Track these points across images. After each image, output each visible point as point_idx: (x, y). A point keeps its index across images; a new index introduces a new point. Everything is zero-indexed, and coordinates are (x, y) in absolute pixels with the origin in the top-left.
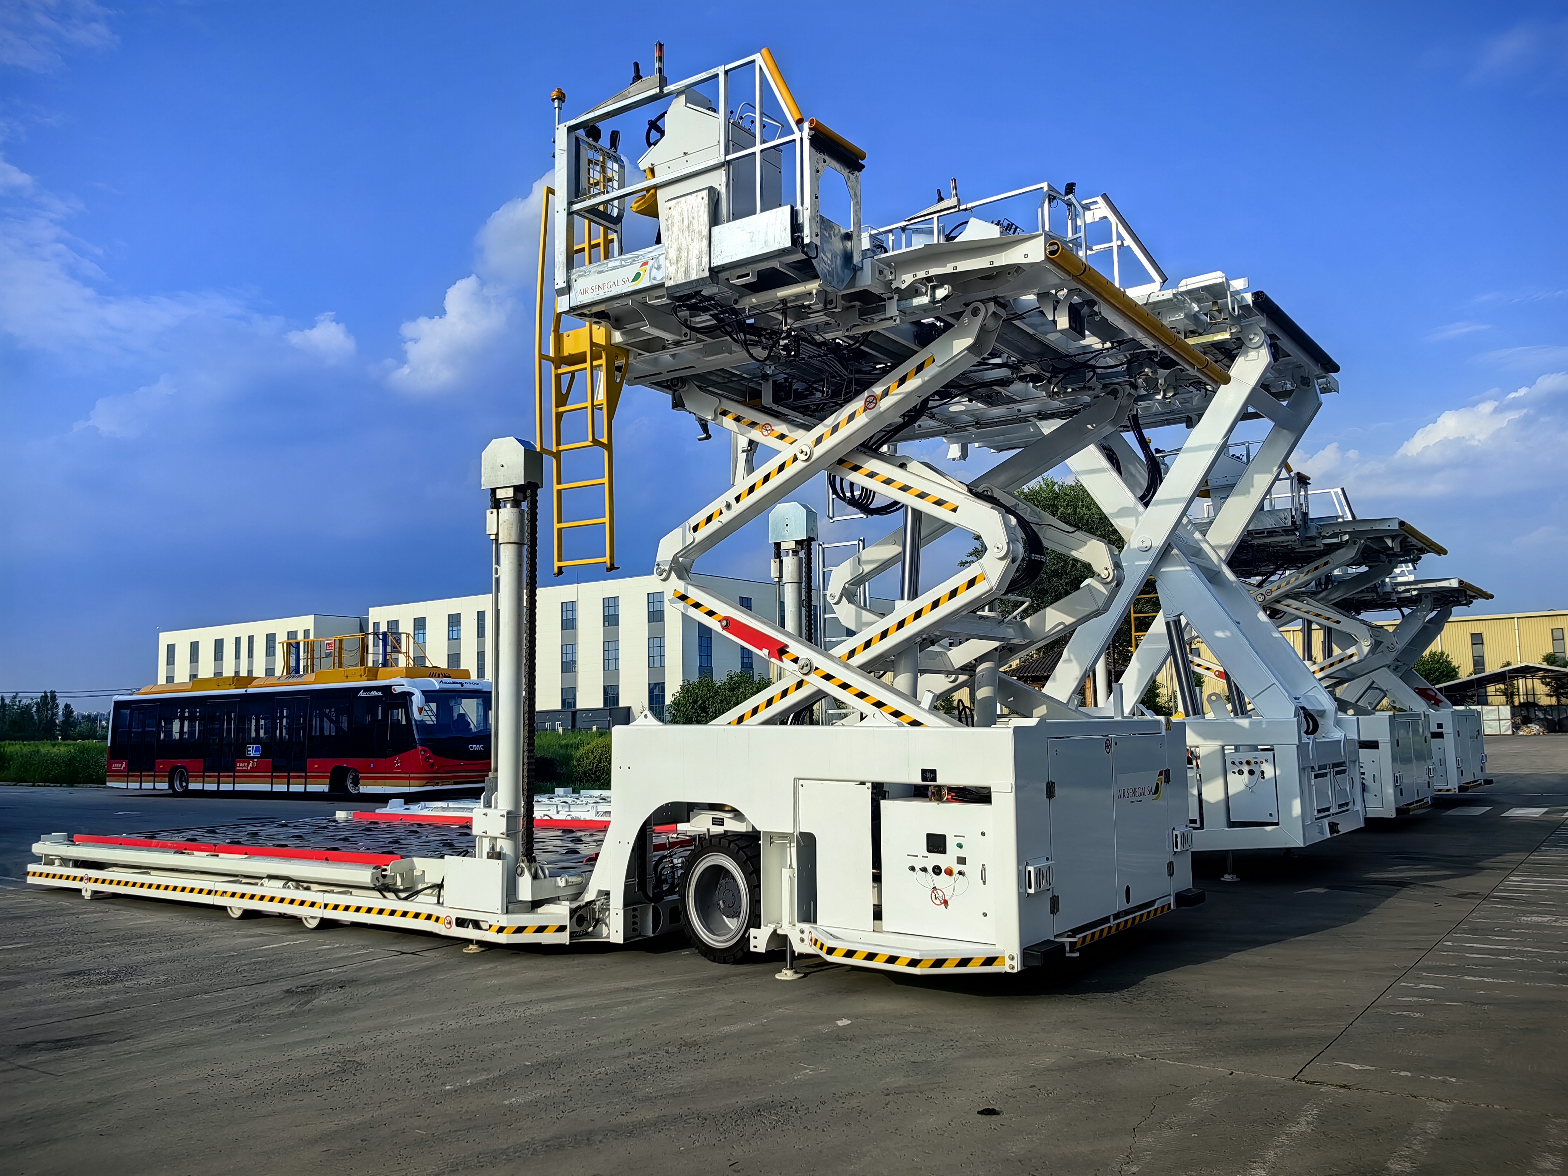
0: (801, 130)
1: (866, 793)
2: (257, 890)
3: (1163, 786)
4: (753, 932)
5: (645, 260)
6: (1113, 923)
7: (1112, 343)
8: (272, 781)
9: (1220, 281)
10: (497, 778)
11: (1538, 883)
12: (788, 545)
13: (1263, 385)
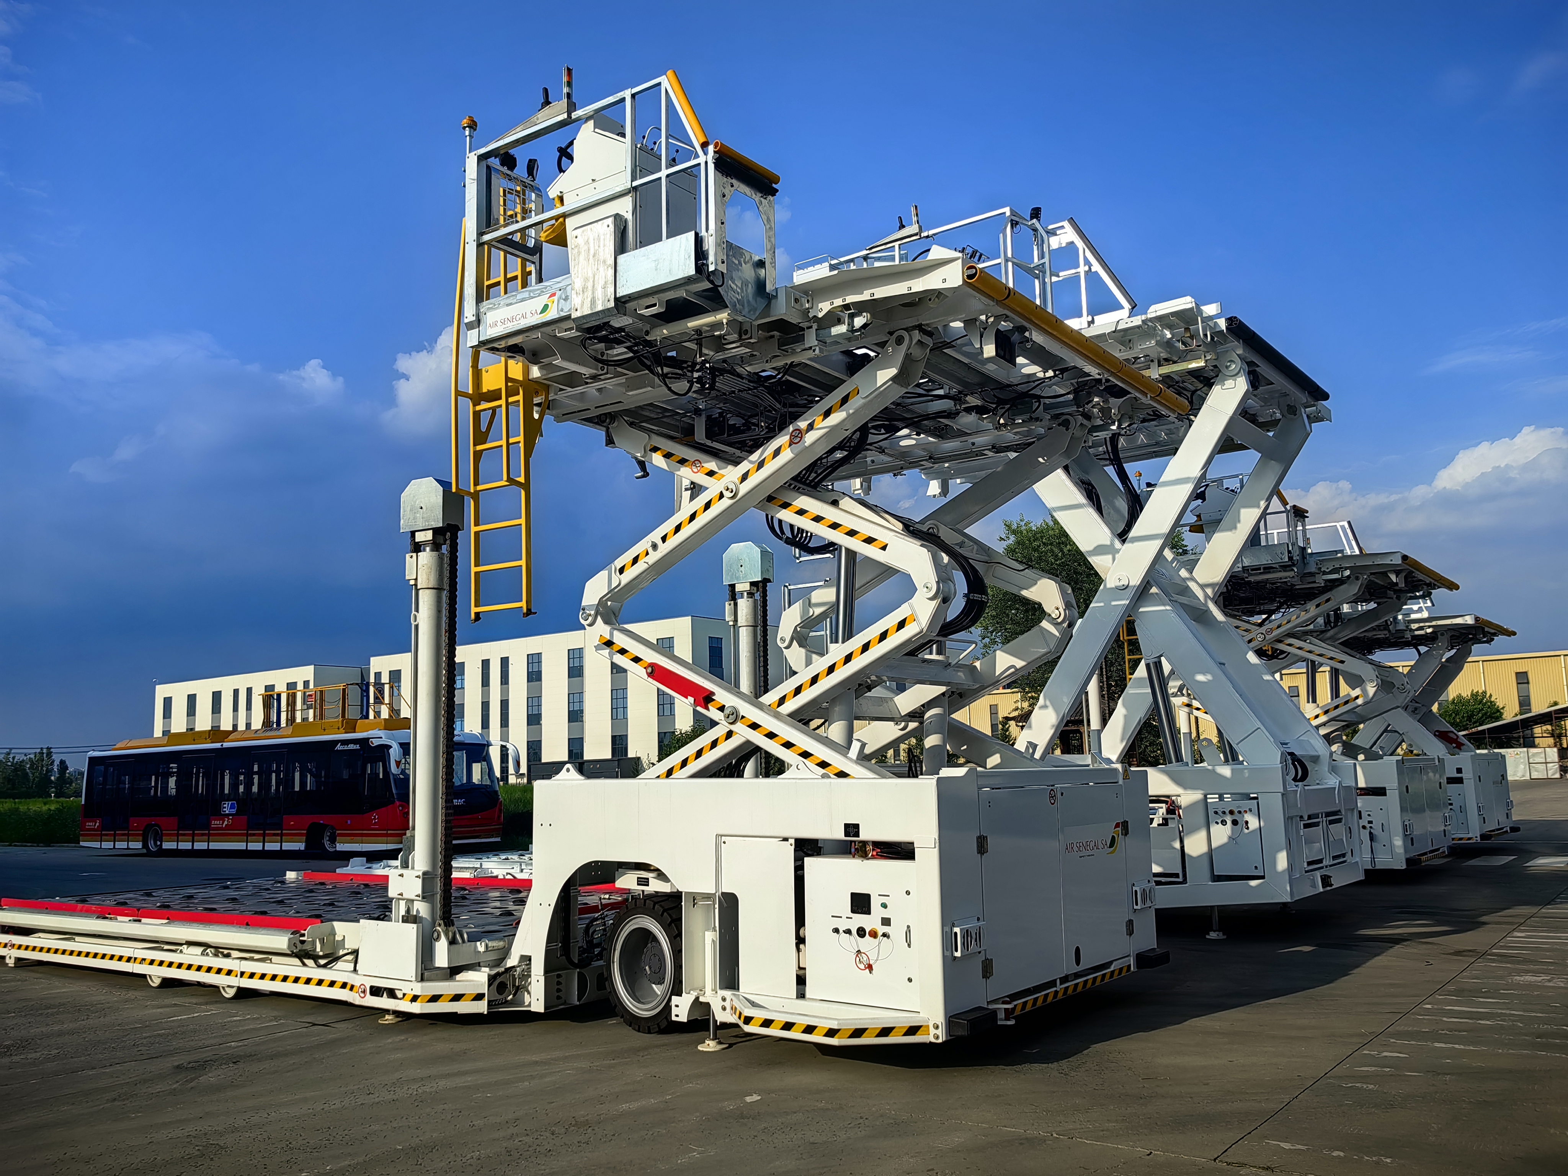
0: (706, 154)
1: (788, 851)
2: (176, 958)
3: (1120, 839)
4: (675, 1000)
5: (553, 291)
6: (1060, 987)
7: (1054, 371)
8: (247, 837)
9: (1189, 306)
10: (414, 837)
11: (1543, 938)
12: (742, 587)
13: (1244, 412)
